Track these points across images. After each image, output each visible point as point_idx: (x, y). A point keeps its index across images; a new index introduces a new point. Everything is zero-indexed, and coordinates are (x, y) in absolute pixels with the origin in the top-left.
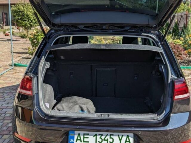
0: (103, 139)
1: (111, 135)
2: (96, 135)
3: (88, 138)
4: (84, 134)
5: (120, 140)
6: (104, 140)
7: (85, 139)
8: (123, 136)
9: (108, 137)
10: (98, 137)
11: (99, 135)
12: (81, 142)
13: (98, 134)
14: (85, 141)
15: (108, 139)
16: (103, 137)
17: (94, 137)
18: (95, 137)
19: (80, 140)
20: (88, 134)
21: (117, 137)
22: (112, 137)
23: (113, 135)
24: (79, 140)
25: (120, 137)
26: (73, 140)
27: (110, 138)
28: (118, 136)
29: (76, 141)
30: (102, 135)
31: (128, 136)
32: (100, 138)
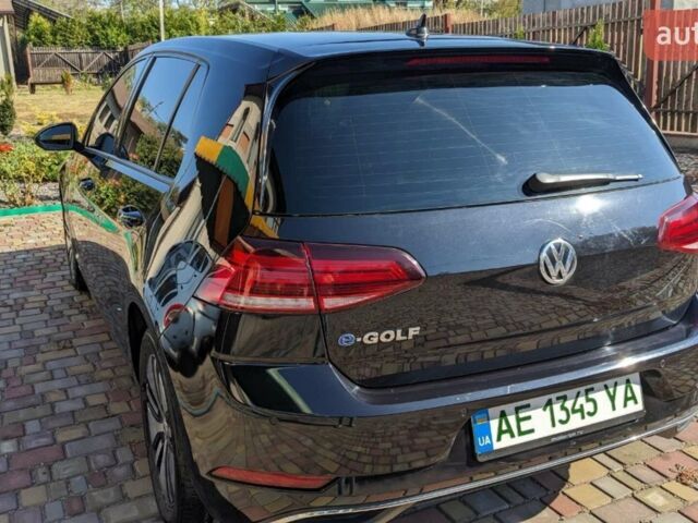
0: (570, 408)
1: (587, 391)
2: (549, 403)
3: (529, 418)
4: (517, 410)
5: (612, 398)
6: (574, 411)
7: (522, 424)
8: (616, 384)
9: (581, 400)
10: (557, 407)
11: (558, 398)
12: (513, 436)
13: (554, 400)
14: (523, 429)
15: (582, 406)
16: (569, 404)
17: (545, 410)
18: (548, 408)
19: (509, 430)
20: (528, 406)
21: (604, 393)
22: (591, 396)
23: (592, 389)
24: (505, 432)
25: (611, 390)
26: (487, 438)
27: (588, 400)
28: (606, 387)
29: (499, 439)
30: (565, 398)
31: (628, 381)
32: (563, 408)
